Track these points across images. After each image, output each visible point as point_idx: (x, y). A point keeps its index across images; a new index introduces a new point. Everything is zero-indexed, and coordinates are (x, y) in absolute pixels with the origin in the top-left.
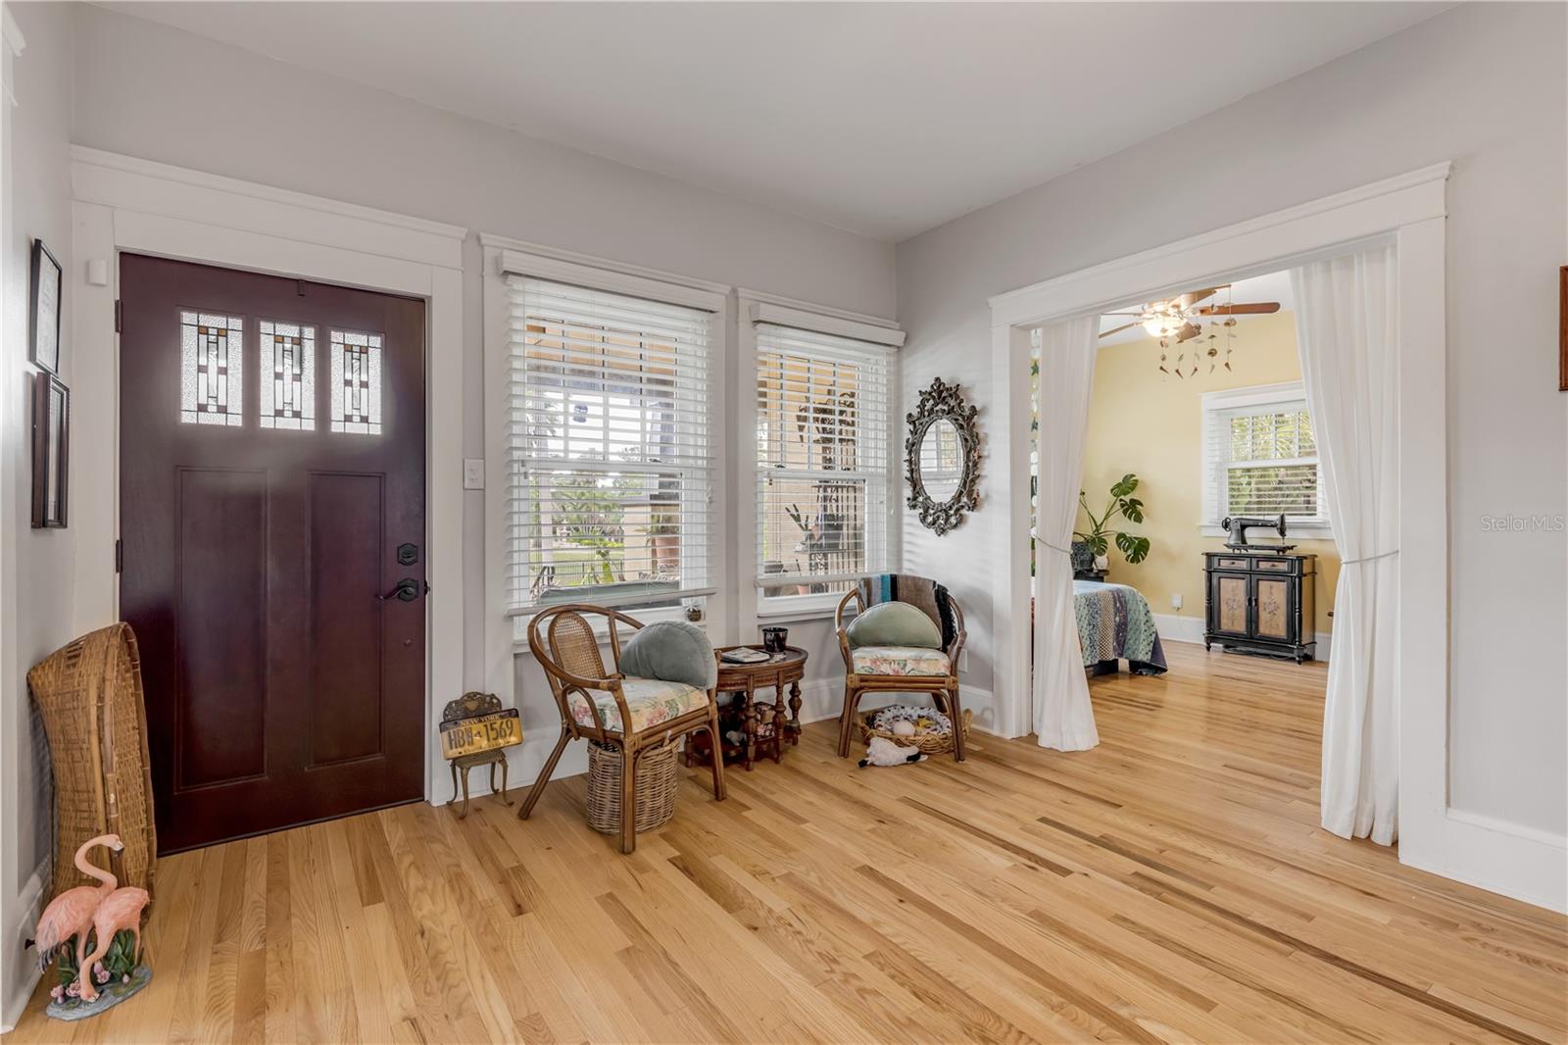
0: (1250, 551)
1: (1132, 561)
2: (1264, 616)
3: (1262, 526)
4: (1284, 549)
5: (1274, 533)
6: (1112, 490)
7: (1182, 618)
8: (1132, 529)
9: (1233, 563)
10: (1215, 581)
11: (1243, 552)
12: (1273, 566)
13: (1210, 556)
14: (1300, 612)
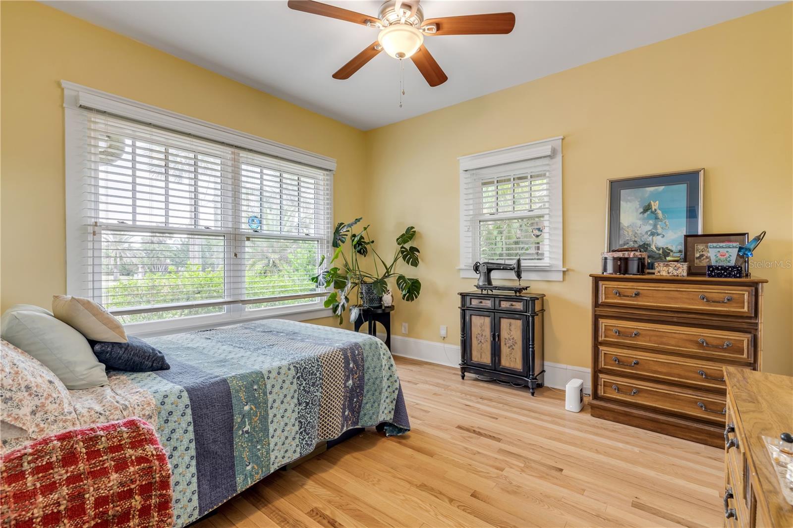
0: (495, 292)
1: (408, 300)
2: (505, 350)
3: (503, 269)
4: (520, 290)
5: (512, 275)
6: (398, 239)
7: (447, 346)
8: (409, 271)
9: (481, 302)
10: (467, 318)
11: (490, 292)
12: (512, 305)
13: (463, 296)
14: (533, 348)
